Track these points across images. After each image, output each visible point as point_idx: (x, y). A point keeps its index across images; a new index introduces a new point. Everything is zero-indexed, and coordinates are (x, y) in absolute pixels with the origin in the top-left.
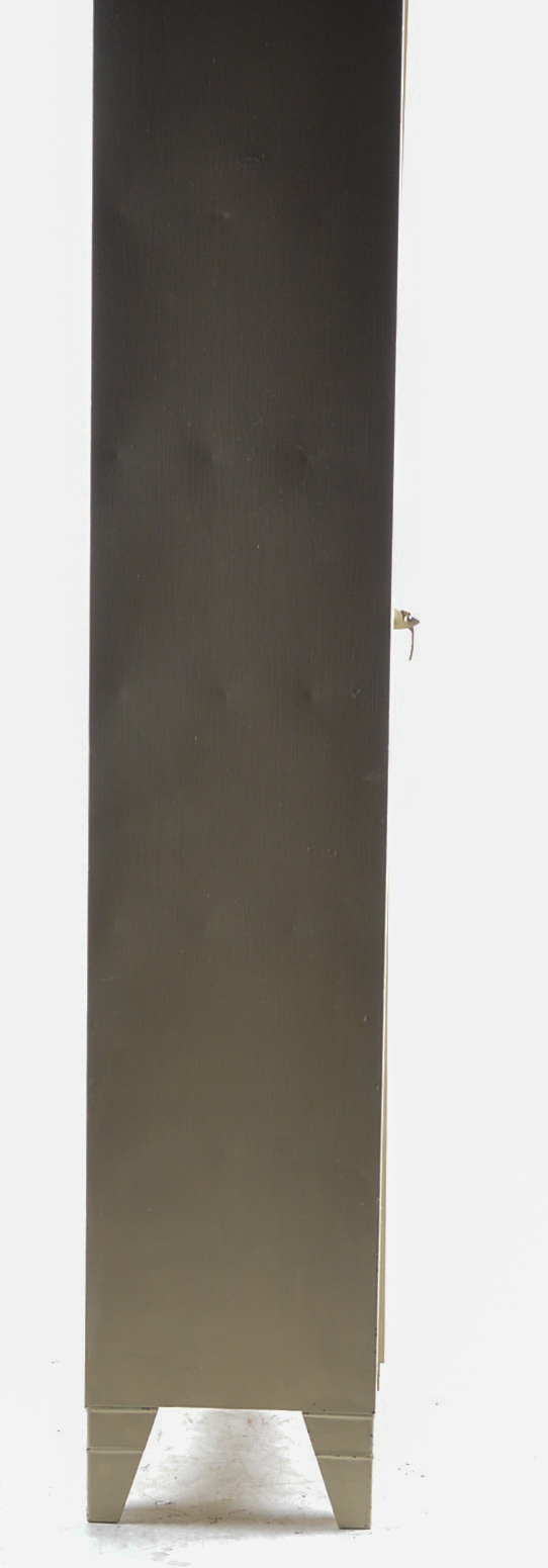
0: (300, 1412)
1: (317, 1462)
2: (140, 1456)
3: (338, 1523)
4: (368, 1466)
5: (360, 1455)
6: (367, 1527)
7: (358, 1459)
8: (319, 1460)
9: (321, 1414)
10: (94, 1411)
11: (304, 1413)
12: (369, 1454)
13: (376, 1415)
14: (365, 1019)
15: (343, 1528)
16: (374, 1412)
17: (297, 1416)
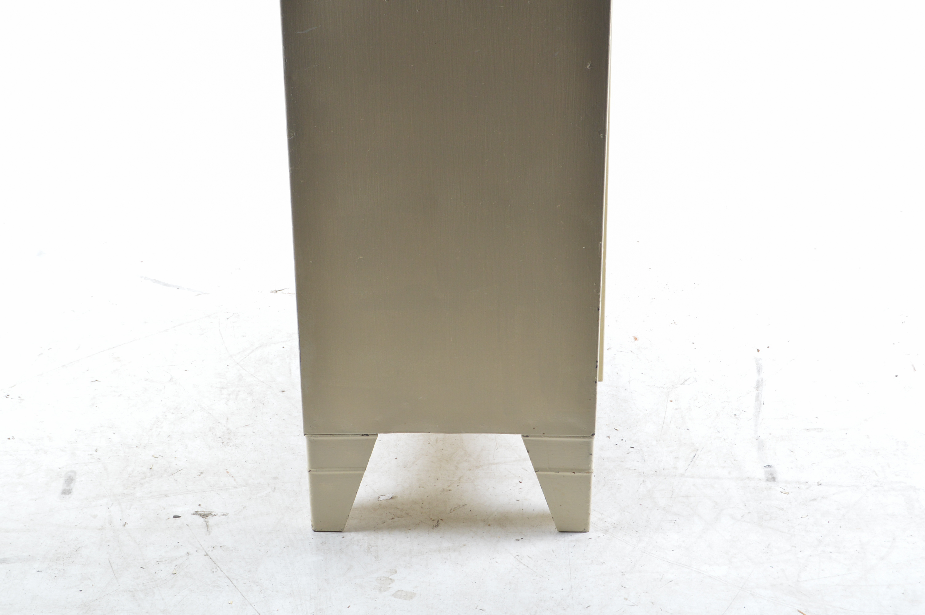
0: (520, 436)
1: (536, 475)
2: (362, 476)
3: (557, 528)
4: (588, 480)
5: (580, 471)
6: (585, 531)
7: (577, 474)
8: (538, 475)
9: (541, 437)
10: (313, 438)
11: (523, 436)
12: (588, 471)
13: (595, 436)
14: (588, 67)
15: (562, 532)
16: (593, 435)
17: (517, 440)
